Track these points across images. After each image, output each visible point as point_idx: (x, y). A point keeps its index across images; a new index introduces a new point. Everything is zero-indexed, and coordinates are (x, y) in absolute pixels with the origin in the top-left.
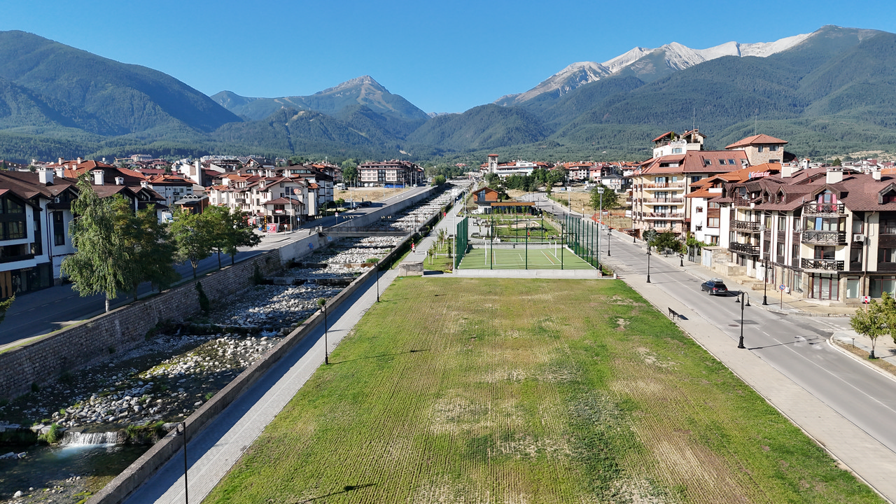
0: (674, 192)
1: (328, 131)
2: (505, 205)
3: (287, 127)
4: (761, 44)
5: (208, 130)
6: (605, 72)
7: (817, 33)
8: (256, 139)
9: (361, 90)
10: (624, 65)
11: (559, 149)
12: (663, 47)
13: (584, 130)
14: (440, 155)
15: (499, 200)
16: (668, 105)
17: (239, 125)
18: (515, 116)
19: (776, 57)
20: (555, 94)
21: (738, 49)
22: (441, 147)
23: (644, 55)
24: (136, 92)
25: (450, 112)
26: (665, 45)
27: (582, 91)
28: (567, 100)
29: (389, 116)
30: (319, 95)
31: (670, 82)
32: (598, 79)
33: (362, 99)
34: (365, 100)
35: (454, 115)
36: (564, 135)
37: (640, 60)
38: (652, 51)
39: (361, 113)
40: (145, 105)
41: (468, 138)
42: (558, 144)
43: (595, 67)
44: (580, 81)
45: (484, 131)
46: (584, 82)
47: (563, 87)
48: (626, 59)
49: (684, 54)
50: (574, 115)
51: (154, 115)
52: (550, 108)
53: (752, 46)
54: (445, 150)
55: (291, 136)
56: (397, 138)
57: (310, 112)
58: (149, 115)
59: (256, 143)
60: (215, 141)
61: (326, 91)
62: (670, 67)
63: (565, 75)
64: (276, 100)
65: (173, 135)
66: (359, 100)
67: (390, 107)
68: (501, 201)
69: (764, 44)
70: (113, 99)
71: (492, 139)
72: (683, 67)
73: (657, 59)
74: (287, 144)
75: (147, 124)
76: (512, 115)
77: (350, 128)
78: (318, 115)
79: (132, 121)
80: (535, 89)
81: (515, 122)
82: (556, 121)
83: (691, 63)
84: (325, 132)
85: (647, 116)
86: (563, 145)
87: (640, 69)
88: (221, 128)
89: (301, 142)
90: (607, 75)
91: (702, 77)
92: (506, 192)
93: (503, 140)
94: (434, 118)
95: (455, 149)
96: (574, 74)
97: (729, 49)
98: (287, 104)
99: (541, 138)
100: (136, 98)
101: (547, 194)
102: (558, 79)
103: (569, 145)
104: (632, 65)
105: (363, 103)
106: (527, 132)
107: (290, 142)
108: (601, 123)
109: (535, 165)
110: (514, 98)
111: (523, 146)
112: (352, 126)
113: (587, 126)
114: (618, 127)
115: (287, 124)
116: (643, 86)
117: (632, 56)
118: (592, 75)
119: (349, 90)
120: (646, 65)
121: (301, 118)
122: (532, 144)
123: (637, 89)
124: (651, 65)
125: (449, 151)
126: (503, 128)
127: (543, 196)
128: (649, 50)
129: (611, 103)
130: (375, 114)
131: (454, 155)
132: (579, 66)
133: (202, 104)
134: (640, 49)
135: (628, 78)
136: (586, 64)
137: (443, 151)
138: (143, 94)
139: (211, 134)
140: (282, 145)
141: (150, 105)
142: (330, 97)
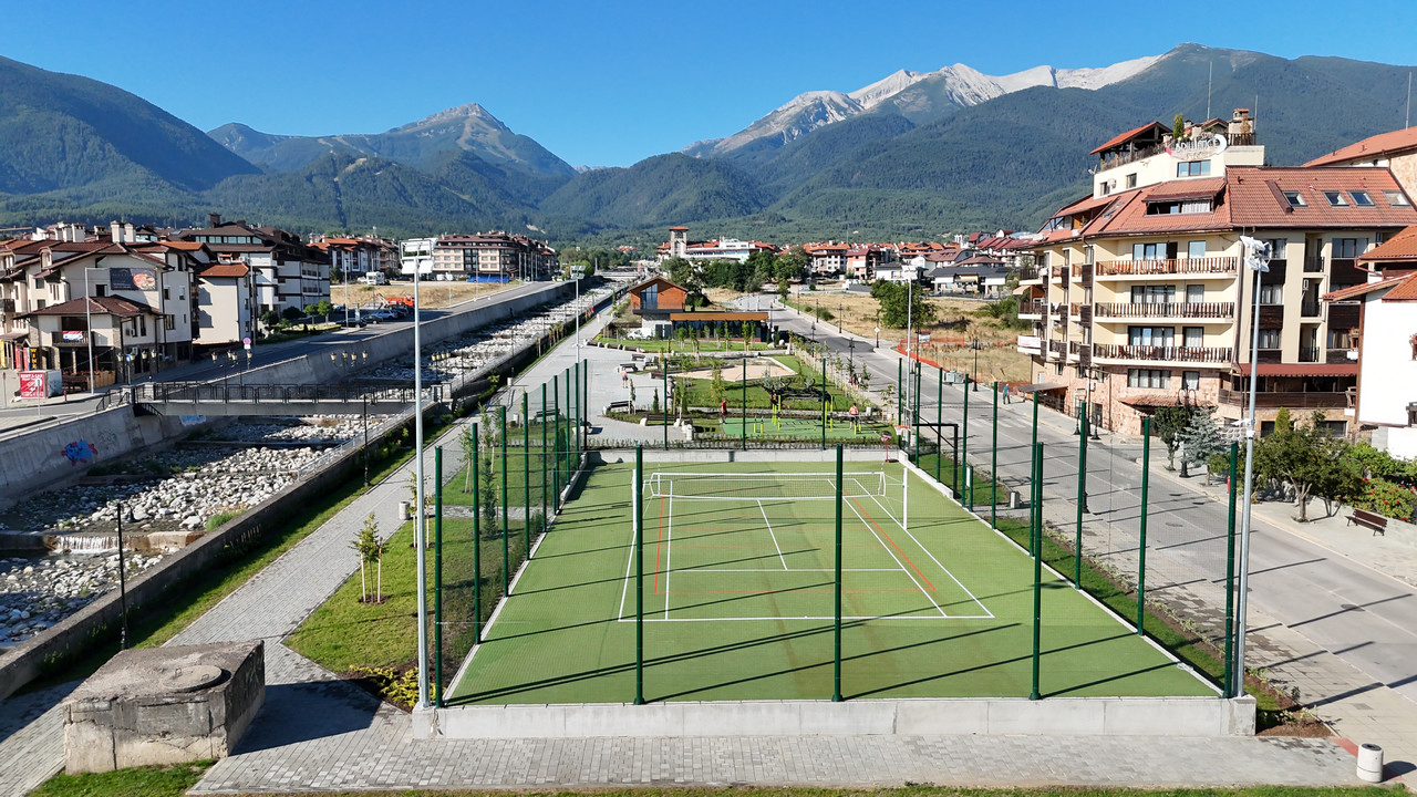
0: (1193, 287)
1: (406, 191)
2: (704, 318)
3: (336, 184)
4: (1087, 71)
5: (200, 187)
6: (854, 107)
7: (1170, 55)
8: (281, 203)
9: (463, 126)
10: (882, 98)
11: (785, 226)
12: (942, 71)
13: (823, 197)
14: (594, 233)
15: (688, 308)
16: (952, 160)
17: (255, 179)
18: (714, 173)
19: (1110, 91)
20: (777, 141)
21: (1054, 77)
22: (595, 220)
23: (913, 82)
24: (71, 121)
25: (609, 166)
26: (945, 68)
27: (819, 137)
28: (796, 149)
29: (509, 169)
30: (394, 134)
31: (953, 124)
32: (843, 118)
33: (466, 141)
34: (471, 142)
35: (616, 170)
36: (792, 204)
37: (908, 89)
38: (926, 76)
39: (464, 163)
40: (85, 143)
41: (639, 208)
42: (784, 219)
43: (838, 99)
44: (816, 120)
45: (665, 195)
46: (821, 123)
47: (789, 130)
48: (886, 88)
49: (974, 83)
50: (807, 175)
51: (102, 159)
52: (770, 162)
53: (1074, 74)
54: (602, 225)
55: (343, 198)
56: (523, 204)
57: (376, 160)
58: (92, 159)
59: (281, 209)
60: (209, 204)
61: (405, 127)
62: (953, 101)
63: (792, 112)
64: (321, 141)
65: (134, 193)
66: (461, 142)
67: (512, 154)
68: (693, 310)
69: (1092, 71)
70: (29, 132)
71: (678, 209)
72: (973, 103)
73: (933, 88)
74: (334, 211)
75: (89, 175)
76: (709, 172)
77: (442, 187)
78: (389, 164)
79: (63, 170)
80: (745, 132)
81: (714, 181)
82: (778, 182)
83: (985, 97)
84: (402, 192)
85: (920, 177)
86: (791, 221)
87: (908, 104)
88: (223, 184)
89: (358, 209)
90: (856, 113)
91: (1003, 117)
92: (704, 291)
93: (696, 211)
94: (584, 174)
95: (619, 225)
96: (806, 110)
97: (1039, 77)
98: (338, 146)
99: (756, 209)
100: (69, 130)
101: (779, 296)
102: (780, 118)
103: (799, 220)
104: (896, 97)
105: (467, 148)
106: (733, 198)
107: (339, 209)
108: (849, 186)
109: (753, 246)
110: (712, 145)
111: (728, 220)
112: (447, 184)
113: (829, 190)
114: (877, 193)
115: (336, 179)
116: (913, 130)
117: (895, 83)
118: (834, 112)
119: (445, 126)
120: (916, 99)
121: (361, 170)
122: (742, 217)
123: (904, 135)
124: (924, 98)
125: (609, 226)
126: (696, 191)
127: (775, 301)
128: (920, 74)
129: (864, 155)
130: (486, 165)
131: (616, 234)
132: (814, 96)
133: (189, 143)
134: (908, 73)
135: (889, 118)
136: (825, 95)
137: (598, 228)
138: (83, 124)
139: (205, 193)
140: (325, 213)
141: (94, 142)
142: (412, 137)
